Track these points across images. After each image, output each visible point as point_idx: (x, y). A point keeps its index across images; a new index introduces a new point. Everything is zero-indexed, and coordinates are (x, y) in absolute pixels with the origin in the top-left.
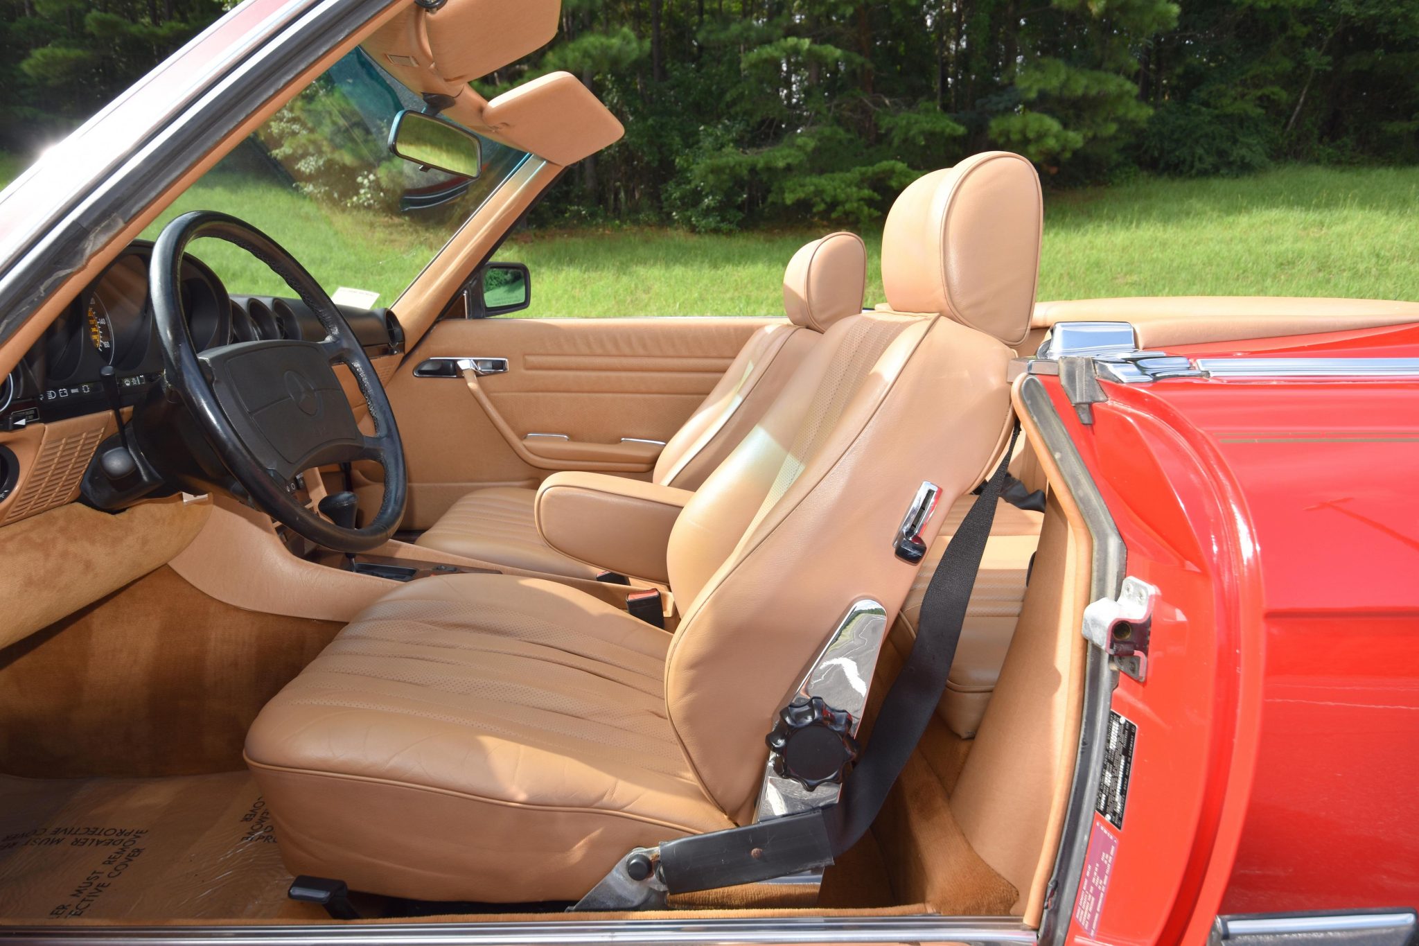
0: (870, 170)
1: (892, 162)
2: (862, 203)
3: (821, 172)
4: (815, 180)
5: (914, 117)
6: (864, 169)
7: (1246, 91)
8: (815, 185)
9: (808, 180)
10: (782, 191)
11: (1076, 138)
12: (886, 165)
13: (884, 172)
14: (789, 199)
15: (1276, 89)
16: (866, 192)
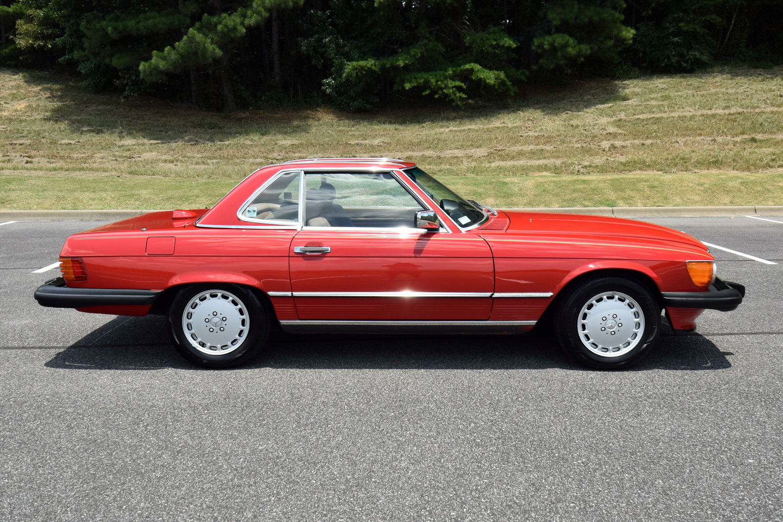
0: (458, 70)
1: (473, 64)
2: (454, 89)
3: (428, 70)
4: (425, 75)
5: (486, 35)
6: (454, 69)
7: (696, 17)
8: (424, 78)
9: (419, 75)
10: (403, 82)
11: (586, 49)
12: (467, 66)
13: (467, 70)
14: (408, 86)
15: (714, 17)
16: (458, 83)
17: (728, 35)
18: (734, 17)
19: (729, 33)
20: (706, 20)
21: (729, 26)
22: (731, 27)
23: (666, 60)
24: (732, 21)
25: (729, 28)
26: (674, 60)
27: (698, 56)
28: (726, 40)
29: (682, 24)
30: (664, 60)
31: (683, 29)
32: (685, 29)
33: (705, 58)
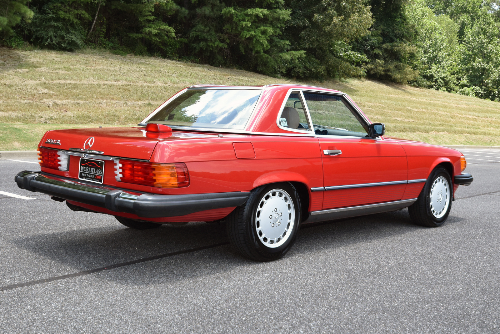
17: (92, 27)
18: (97, 14)
19: (93, 26)
20: (77, 14)
21: (93, 20)
22: (95, 22)
23: (49, 40)
24: (95, 17)
25: (93, 22)
26: (55, 41)
27: (74, 39)
28: (91, 31)
29: (60, 12)
30: (47, 40)
31: (60, 16)
32: (62, 16)
33: (79, 42)
